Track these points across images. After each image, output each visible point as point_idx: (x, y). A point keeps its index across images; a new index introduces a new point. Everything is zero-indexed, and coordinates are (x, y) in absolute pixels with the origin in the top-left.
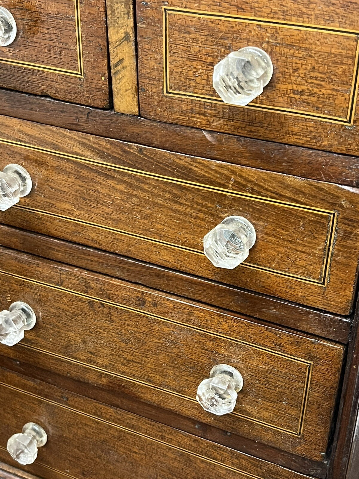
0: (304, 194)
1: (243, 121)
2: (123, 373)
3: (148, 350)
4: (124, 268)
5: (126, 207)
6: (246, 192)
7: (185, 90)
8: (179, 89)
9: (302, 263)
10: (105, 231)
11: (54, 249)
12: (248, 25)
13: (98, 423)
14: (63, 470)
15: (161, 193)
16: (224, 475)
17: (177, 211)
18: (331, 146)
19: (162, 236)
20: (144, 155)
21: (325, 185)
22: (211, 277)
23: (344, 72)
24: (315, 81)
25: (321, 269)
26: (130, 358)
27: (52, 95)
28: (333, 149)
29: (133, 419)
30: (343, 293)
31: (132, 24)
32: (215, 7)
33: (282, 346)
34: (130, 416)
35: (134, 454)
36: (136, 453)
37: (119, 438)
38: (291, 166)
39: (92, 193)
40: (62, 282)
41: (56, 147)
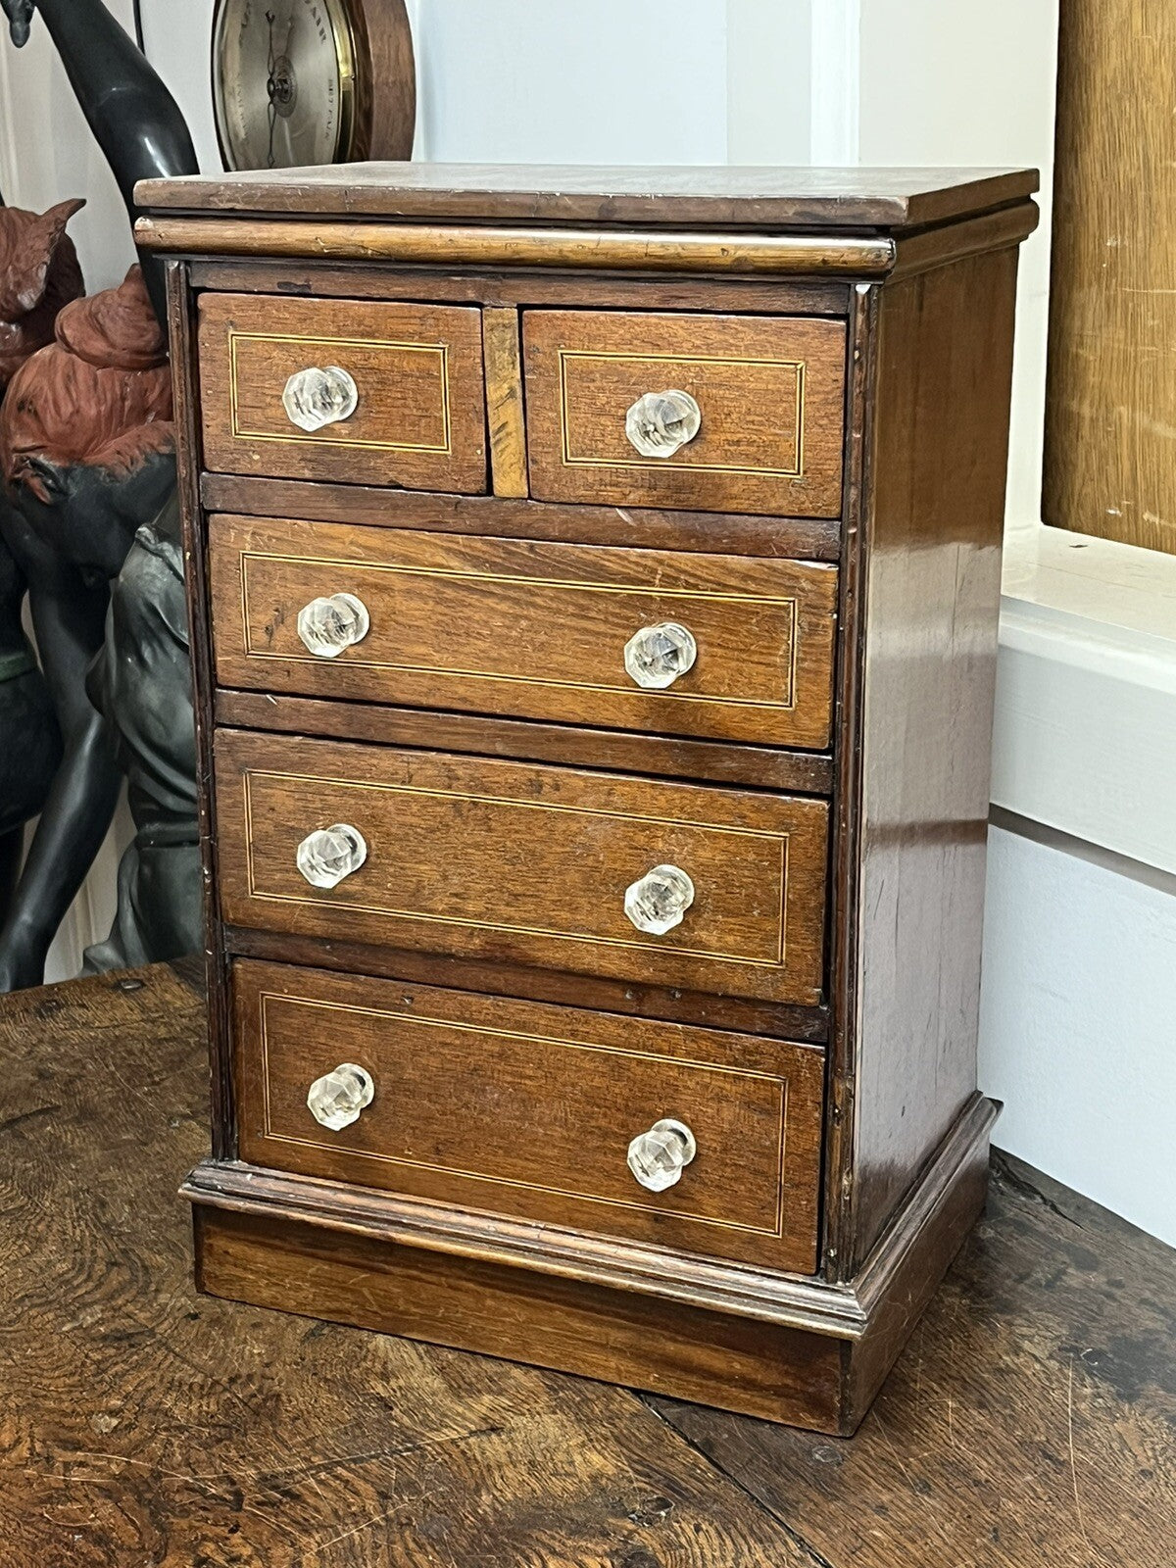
0: (754, 579)
1: (668, 487)
2: (508, 920)
3: (548, 869)
4: (509, 736)
5: (511, 637)
6: (678, 587)
7: (591, 456)
8: (584, 456)
9: (761, 679)
10: (479, 681)
11: (399, 726)
12: (666, 365)
13: (464, 1034)
14: (399, 1152)
15: (561, 606)
16: (676, 1079)
17: (586, 631)
18: (780, 508)
19: (564, 673)
20: (536, 553)
21: (778, 563)
22: (637, 727)
23: (785, 410)
24: (751, 426)
25: (786, 684)
26: (520, 889)
27: (404, 485)
28: (784, 512)
29: (524, 1011)
30: (816, 715)
31: (519, 377)
32: (625, 347)
33: (745, 817)
34: (521, 1004)
35: (527, 1082)
36: (530, 1078)
37: (501, 1056)
38: (733, 543)
39: (460, 622)
40: (411, 777)
41: (407, 560)
